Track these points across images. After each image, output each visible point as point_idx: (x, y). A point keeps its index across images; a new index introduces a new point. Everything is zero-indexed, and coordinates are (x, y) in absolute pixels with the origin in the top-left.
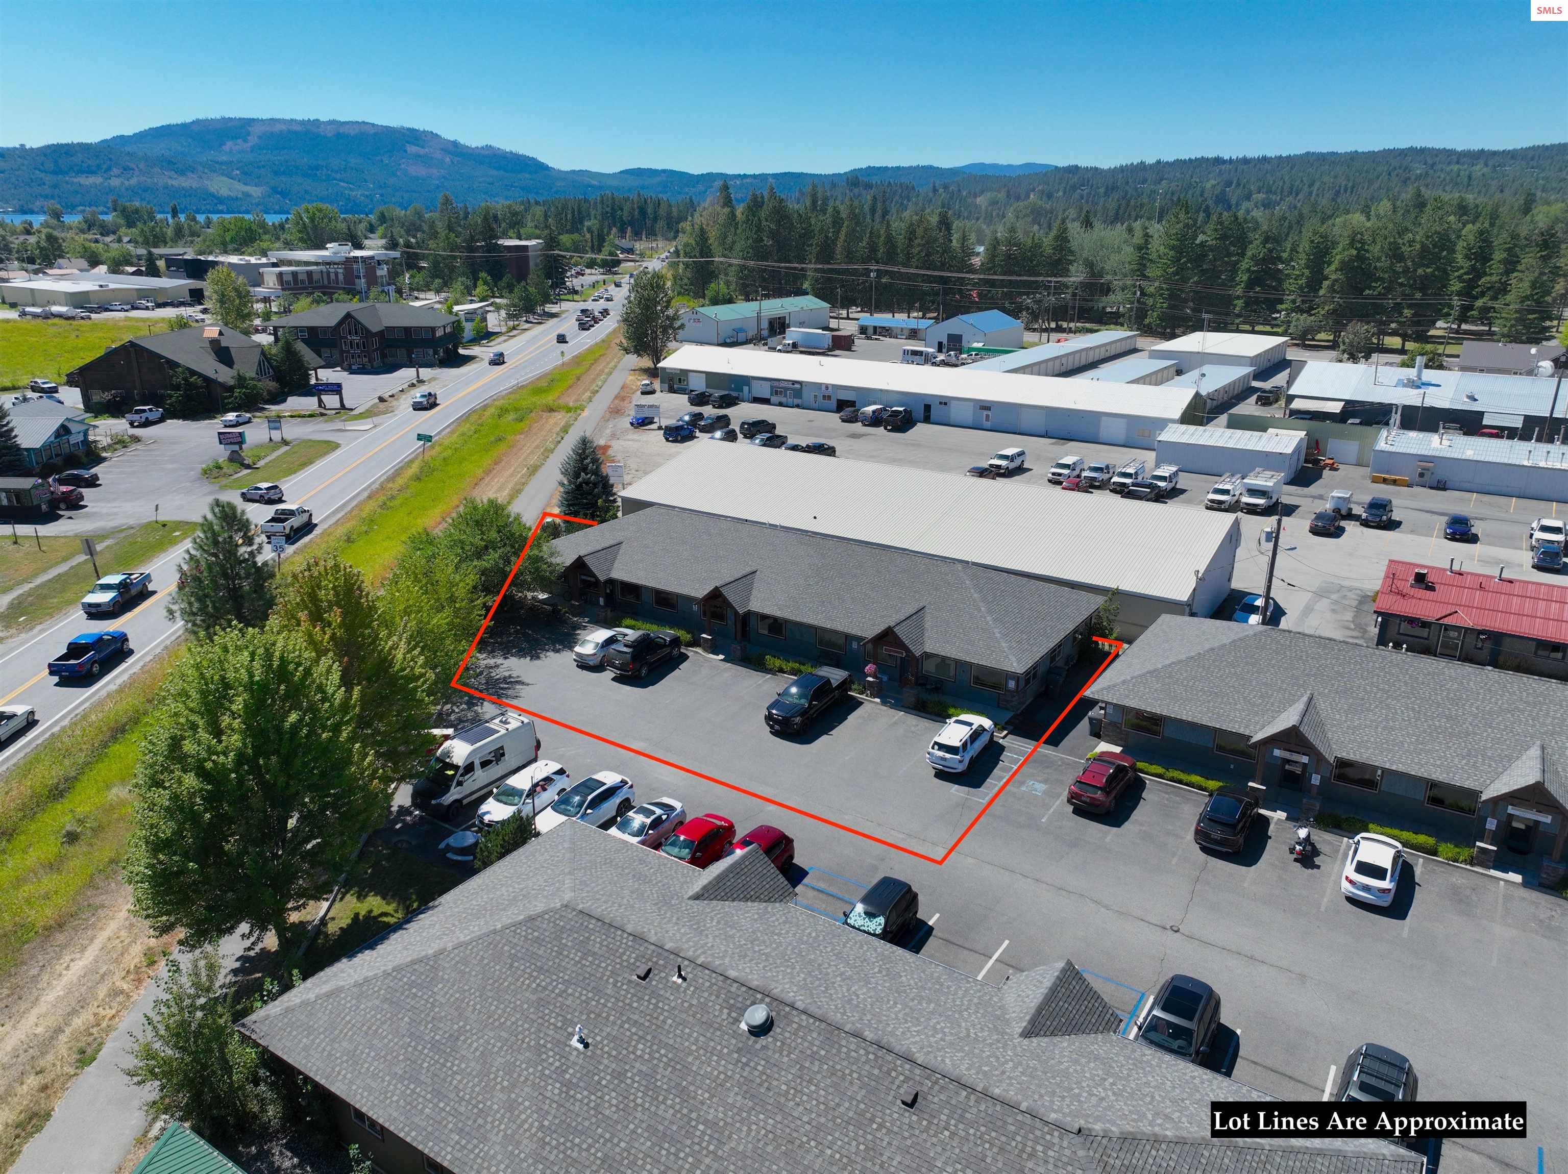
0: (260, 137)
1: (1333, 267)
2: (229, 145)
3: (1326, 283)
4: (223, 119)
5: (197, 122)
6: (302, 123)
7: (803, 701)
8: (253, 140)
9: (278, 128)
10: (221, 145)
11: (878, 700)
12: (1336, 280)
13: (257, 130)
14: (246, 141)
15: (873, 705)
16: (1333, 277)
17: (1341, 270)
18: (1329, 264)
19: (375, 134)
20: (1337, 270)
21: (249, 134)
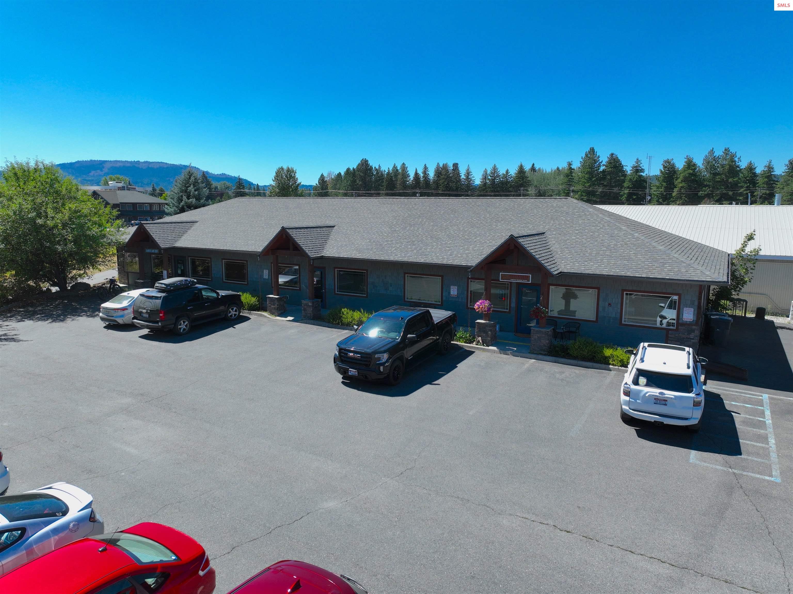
0: (109, 169)
1: (679, 180)
2: (93, 173)
3: (676, 190)
4: (91, 161)
5: (78, 162)
6: (131, 162)
7: (393, 335)
8: (106, 170)
9: (118, 165)
10: (89, 173)
11: (495, 348)
12: (682, 187)
13: (107, 166)
14: (102, 171)
15: (489, 354)
16: (681, 185)
17: (685, 182)
18: (677, 179)
19: (167, 168)
20: (682, 181)
21: (103, 167)
